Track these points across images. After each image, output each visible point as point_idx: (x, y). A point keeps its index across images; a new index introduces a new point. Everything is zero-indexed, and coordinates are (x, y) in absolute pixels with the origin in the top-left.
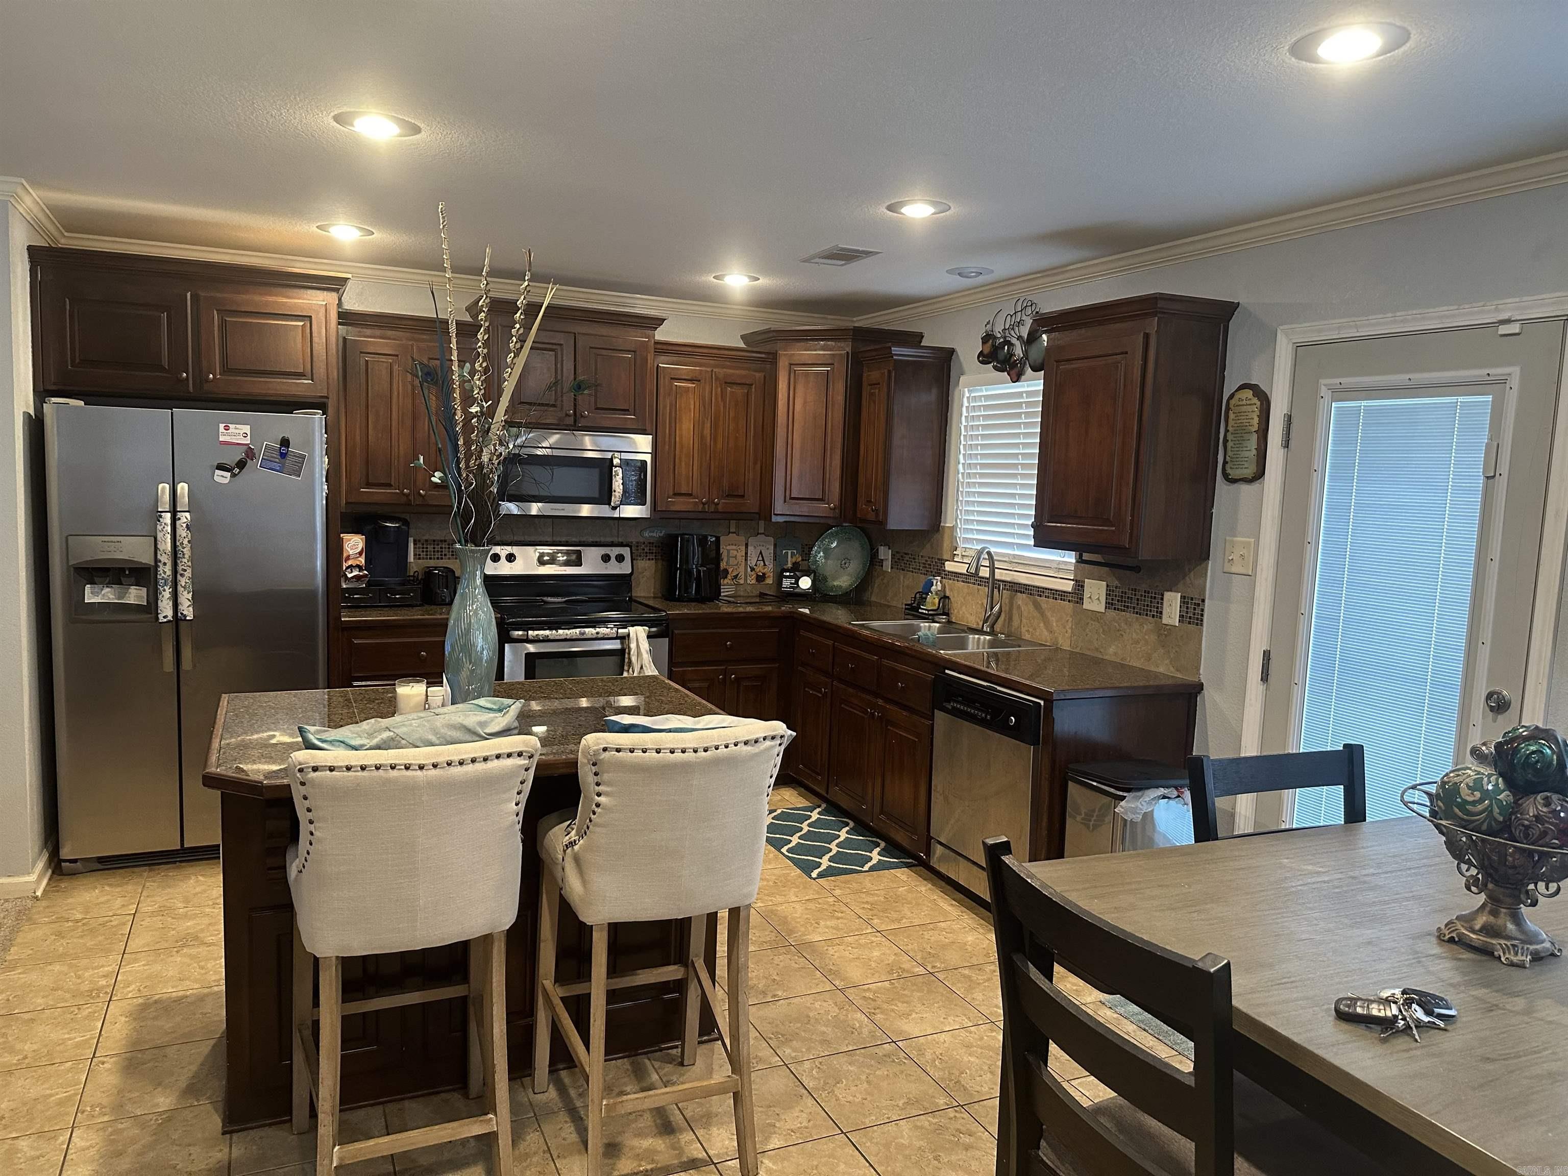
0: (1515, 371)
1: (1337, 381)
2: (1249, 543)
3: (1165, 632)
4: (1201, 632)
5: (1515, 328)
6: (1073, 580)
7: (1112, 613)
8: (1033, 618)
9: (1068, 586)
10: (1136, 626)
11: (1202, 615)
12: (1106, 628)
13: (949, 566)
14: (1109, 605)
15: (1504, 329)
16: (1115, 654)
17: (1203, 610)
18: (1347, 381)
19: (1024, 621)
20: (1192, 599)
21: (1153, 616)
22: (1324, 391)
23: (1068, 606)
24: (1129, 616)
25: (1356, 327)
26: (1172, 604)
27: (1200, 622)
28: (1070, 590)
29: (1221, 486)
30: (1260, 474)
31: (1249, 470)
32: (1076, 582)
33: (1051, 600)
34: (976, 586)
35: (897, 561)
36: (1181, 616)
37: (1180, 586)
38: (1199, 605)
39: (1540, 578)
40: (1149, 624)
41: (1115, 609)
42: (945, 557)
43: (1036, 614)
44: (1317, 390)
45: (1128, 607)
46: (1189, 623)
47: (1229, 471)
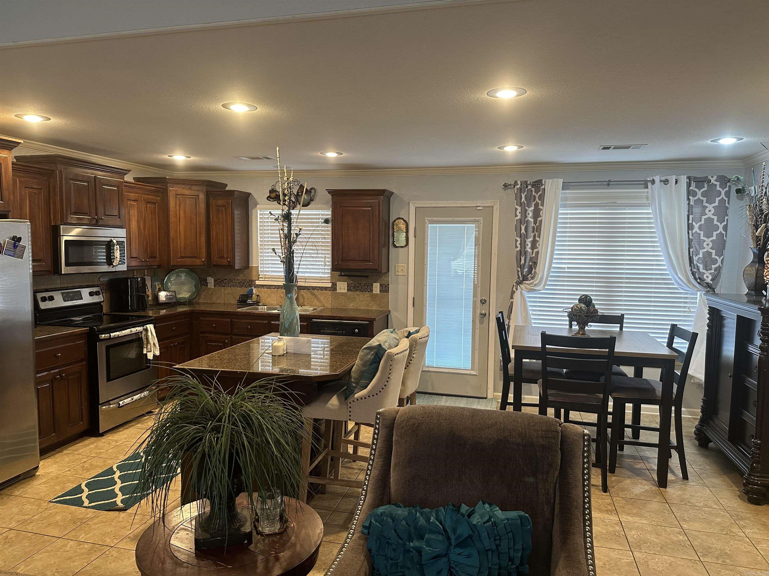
0: (481, 218)
1: (431, 218)
2: (404, 266)
3: (374, 297)
4: (389, 295)
5: (481, 208)
6: (331, 283)
7: (350, 293)
8: (311, 298)
9: (330, 285)
10: (362, 296)
11: (388, 289)
12: (348, 298)
13: (257, 283)
14: (349, 290)
15: (478, 208)
16: (353, 306)
17: (388, 288)
18: (434, 219)
19: (306, 300)
20: (384, 285)
21: (369, 292)
22: (427, 221)
23: (329, 293)
24: (358, 292)
25: (436, 204)
26: (376, 288)
27: (388, 291)
28: (330, 286)
29: (392, 249)
30: (407, 244)
31: (403, 243)
32: (332, 283)
33: (320, 291)
34: (276, 289)
35: (218, 283)
36: (380, 290)
37: (379, 281)
38: (387, 286)
39: (491, 270)
40: (367, 294)
41: (352, 291)
42: (254, 279)
43: (312, 297)
44: (424, 220)
45: (357, 290)
46: (384, 292)
47: (395, 243)
